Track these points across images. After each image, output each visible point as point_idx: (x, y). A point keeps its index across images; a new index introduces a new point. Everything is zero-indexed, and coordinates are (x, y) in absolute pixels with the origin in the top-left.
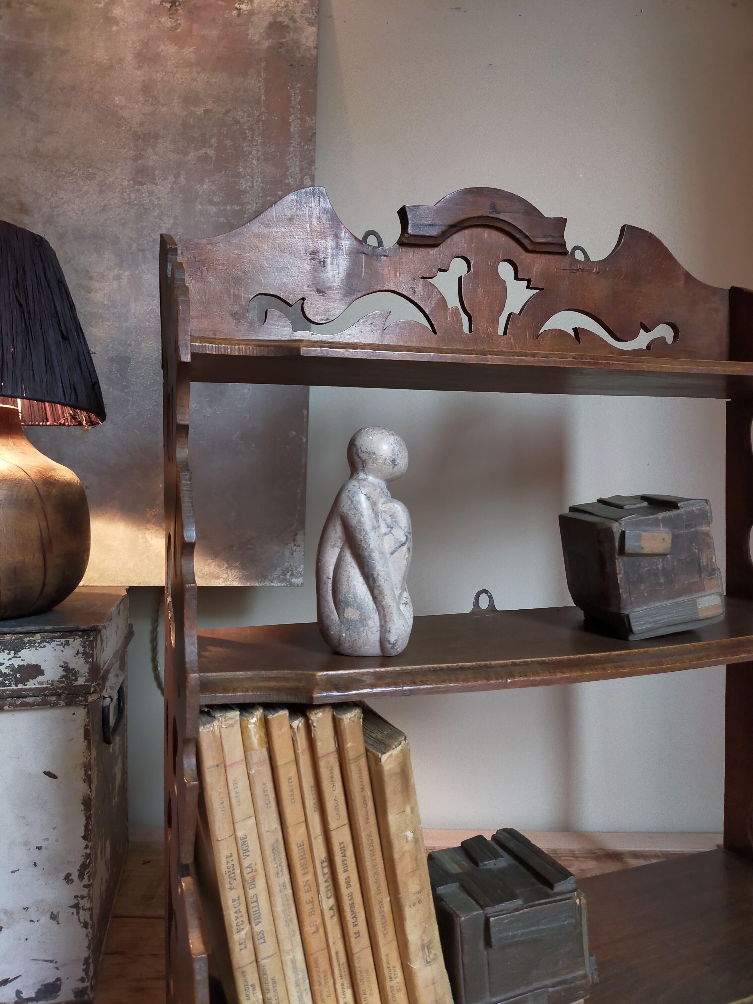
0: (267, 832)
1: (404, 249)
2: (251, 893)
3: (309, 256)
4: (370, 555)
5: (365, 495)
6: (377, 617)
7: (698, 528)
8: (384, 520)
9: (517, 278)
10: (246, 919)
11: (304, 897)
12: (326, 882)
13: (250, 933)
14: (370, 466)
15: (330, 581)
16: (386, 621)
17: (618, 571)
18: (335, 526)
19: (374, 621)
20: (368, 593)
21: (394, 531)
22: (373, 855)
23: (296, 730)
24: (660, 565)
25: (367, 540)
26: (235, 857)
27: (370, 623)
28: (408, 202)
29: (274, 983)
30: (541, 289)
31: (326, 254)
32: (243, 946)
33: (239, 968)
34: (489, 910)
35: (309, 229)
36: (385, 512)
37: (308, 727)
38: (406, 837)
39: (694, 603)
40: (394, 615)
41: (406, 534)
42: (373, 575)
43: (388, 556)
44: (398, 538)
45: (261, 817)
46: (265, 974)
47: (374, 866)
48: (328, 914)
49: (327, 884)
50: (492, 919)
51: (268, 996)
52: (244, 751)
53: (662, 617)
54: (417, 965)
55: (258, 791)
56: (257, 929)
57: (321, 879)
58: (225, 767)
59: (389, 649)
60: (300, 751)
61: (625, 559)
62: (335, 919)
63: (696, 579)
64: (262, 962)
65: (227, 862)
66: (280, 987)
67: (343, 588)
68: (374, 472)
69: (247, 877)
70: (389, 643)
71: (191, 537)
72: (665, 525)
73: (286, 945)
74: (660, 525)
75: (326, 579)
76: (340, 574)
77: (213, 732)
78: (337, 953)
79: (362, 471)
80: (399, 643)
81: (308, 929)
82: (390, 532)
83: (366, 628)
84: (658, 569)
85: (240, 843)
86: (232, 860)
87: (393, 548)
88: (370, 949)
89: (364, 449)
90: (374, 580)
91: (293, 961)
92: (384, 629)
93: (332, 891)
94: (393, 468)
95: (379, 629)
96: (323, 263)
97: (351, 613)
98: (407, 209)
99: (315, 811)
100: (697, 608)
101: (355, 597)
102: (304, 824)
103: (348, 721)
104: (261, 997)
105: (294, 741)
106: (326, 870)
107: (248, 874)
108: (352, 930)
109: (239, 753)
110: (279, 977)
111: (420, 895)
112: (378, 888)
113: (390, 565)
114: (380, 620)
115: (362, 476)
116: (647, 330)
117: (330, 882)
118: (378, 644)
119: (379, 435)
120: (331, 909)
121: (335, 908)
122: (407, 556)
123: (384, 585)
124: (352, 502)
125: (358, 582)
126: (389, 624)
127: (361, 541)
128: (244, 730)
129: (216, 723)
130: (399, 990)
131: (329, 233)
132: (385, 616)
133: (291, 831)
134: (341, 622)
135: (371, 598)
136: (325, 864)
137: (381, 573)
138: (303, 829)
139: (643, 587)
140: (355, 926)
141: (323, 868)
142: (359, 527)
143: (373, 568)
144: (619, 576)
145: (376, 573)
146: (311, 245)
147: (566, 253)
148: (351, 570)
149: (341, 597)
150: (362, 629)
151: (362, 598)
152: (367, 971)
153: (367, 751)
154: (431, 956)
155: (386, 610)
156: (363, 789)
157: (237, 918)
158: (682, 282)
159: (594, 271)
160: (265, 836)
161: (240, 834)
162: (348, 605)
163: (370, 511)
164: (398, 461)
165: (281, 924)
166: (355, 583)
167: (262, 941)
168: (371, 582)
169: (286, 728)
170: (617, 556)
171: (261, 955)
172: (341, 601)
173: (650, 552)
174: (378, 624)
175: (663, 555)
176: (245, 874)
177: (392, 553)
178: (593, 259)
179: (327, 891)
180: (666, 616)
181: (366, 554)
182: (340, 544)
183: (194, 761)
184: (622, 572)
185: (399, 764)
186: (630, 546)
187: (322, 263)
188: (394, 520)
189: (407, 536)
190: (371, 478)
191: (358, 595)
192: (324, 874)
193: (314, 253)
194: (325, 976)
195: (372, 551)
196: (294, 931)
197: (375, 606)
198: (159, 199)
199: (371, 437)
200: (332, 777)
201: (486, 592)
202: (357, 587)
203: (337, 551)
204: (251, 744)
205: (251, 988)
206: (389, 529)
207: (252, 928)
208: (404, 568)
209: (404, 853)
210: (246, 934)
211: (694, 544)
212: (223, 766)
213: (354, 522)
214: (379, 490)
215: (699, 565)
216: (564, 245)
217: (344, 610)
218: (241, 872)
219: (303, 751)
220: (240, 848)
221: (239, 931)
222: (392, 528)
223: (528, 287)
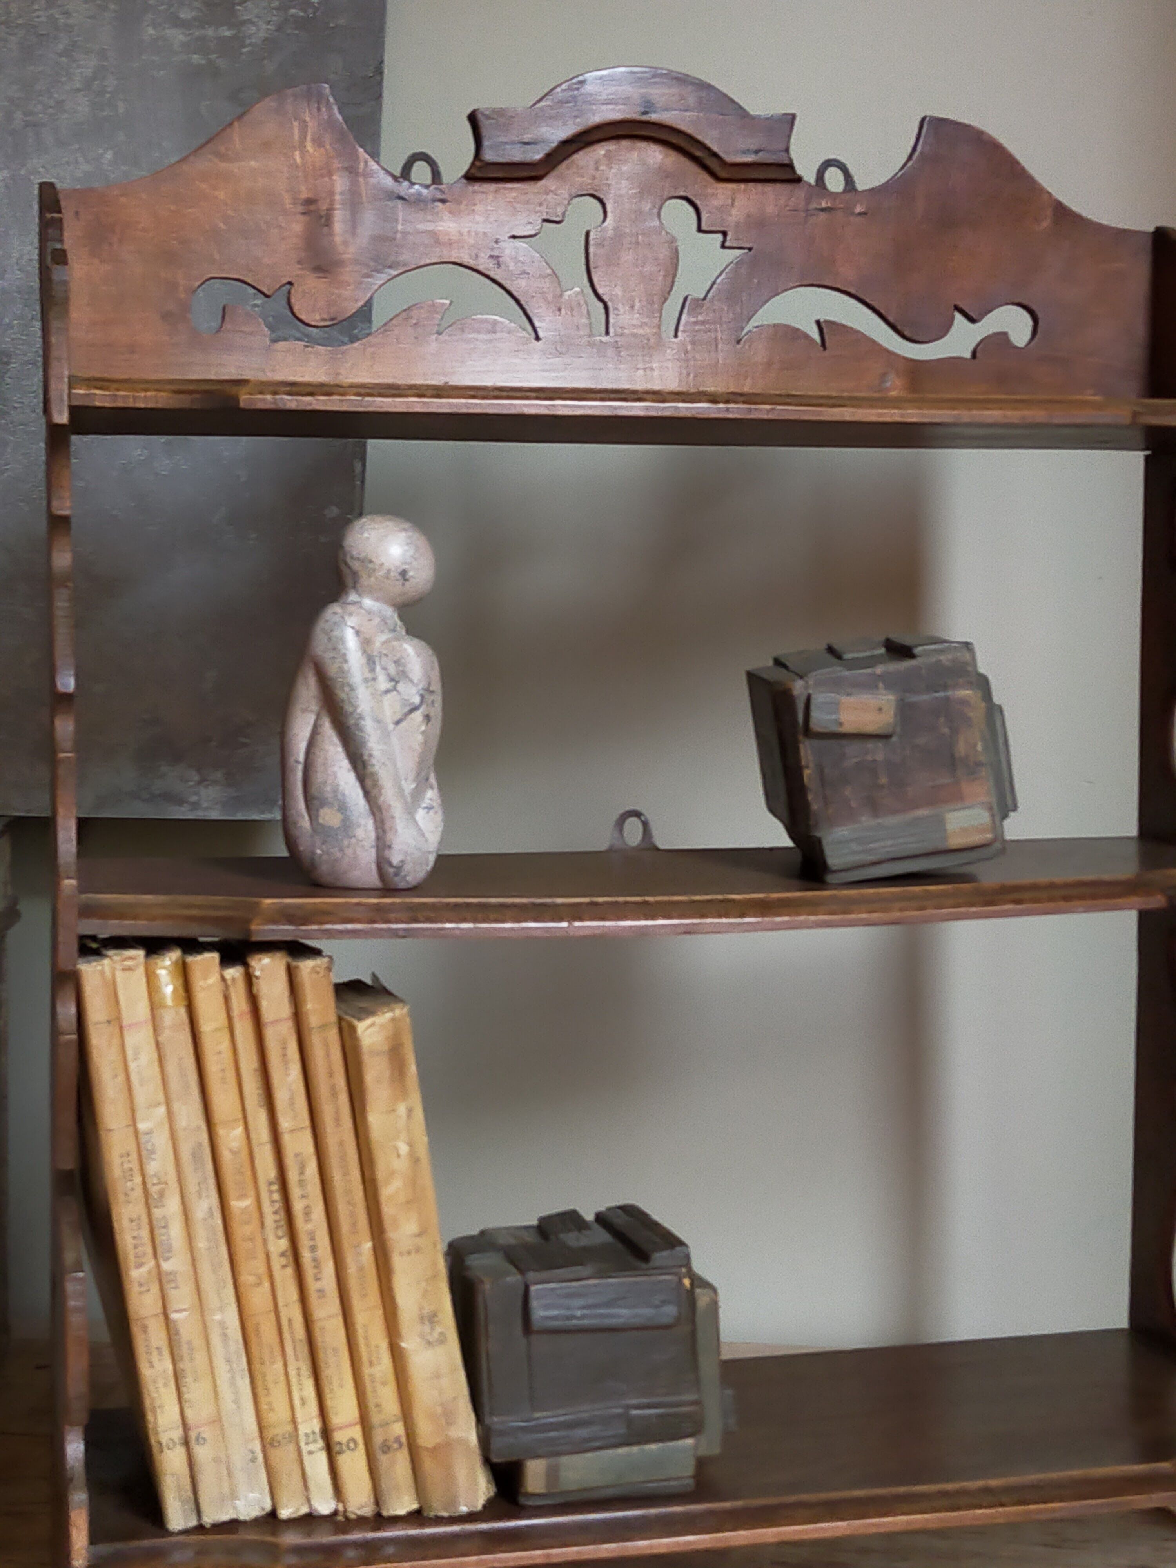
0: (185, 1129)
1: (477, 187)
2: (157, 1213)
3: (301, 209)
4: (357, 725)
5: (353, 628)
6: (370, 824)
7: (950, 693)
8: (384, 669)
9: (700, 230)
10: (149, 1250)
11: (241, 1231)
12: (275, 1213)
13: (154, 1272)
14: (365, 581)
15: (300, 768)
16: (384, 831)
17: (803, 763)
18: (306, 678)
19: (366, 829)
20: (357, 785)
21: (401, 687)
22: (346, 1174)
23: (229, 982)
24: (878, 752)
25: (353, 701)
26: (134, 1156)
27: (360, 833)
28: (482, 104)
29: (191, 1349)
30: (750, 249)
31: (332, 202)
32: (143, 1289)
33: (138, 1319)
34: (531, 1276)
35: (298, 160)
36: (386, 655)
37: (249, 979)
38: (396, 1149)
39: (940, 822)
40: (398, 821)
41: (422, 692)
42: (362, 755)
43: (391, 726)
44: (406, 698)
45: (176, 1106)
46: (177, 1333)
47: (348, 1192)
48: (277, 1263)
49: (277, 1217)
50: (533, 1288)
51: (181, 1365)
52: (152, 1009)
53: (882, 844)
54: (409, 1343)
55: (171, 1068)
56: (166, 1266)
57: (268, 1209)
58: (121, 1028)
59: (391, 875)
60: (235, 1013)
61: (816, 743)
62: (290, 1271)
63: (946, 780)
64: (174, 1316)
65: (122, 1164)
66: (200, 1357)
67: (318, 777)
68: (371, 592)
69: (154, 1190)
70: (390, 864)
71: (67, 685)
72: (888, 687)
73: (212, 1299)
74: (877, 687)
75: (295, 764)
76: (314, 753)
77: (102, 973)
78: (290, 1320)
79: (353, 590)
80: (408, 867)
81: (246, 1278)
82: (395, 689)
83: (353, 840)
84: (874, 761)
85: (143, 1139)
86: (129, 1161)
87: (398, 716)
88: (340, 1319)
89: (354, 553)
90: (364, 765)
91: (222, 1324)
92: (382, 844)
93: (285, 1228)
94: (403, 585)
95: (374, 844)
96: (327, 220)
97: (329, 817)
98: (480, 117)
99: (261, 1106)
100: (945, 830)
101: (335, 790)
102: (241, 1123)
103: (308, 970)
104: (171, 1367)
105: (227, 999)
106: (276, 1196)
107: (154, 1184)
108: (312, 1286)
109: (142, 1010)
110: (199, 1342)
111: (418, 1240)
112: (354, 1225)
113: (394, 740)
114: (376, 828)
115: (353, 597)
116: (972, 320)
117: (282, 1215)
118: (374, 867)
119: (382, 530)
120: (283, 1255)
121: (289, 1253)
122: (423, 728)
123: (380, 771)
124: (330, 639)
125: (340, 767)
126: (390, 836)
127: (343, 701)
128: (151, 979)
129: (106, 962)
130: (384, 1384)
131: (336, 164)
132: (382, 822)
133: (221, 1132)
134: (314, 830)
135: (360, 793)
136: (275, 1187)
137: (376, 753)
138: (239, 1130)
139: (848, 792)
140: (317, 1279)
141: (271, 1192)
142: (341, 680)
143: (363, 744)
144: (807, 773)
145: (366, 753)
146: (303, 188)
147: (799, 180)
148: (331, 748)
149: (314, 791)
150: (346, 842)
151: (347, 792)
152: (335, 1350)
153: (340, 1019)
154: (436, 1335)
155: (384, 812)
156: (331, 1075)
157: (136, 1247)
158: (1045, 224)
159: (858, 209)
160: (181, 1135)
161: (142, 1126)
162: (324, 803)
163: (360, 653)
164: (411, 573)
165: (205, 1267)
166: (336, 769)
167: (173, 1285)
168: (360, 767)
169: (213, 979)
170: (801, 737)
171: (173, 1305)
172: (314, 798)
173: (855, 731)
174: (373, 835)
175: (883, 737)
176: (149, 1186)
177: (398, 723)
178: (861, 185)
179: (277, 1228)
180: (889, 842)
181: (352, 722)
182: (314, 706)
183: (73, 1010)
184: (811, 765)
185: (387, 1038)
186: (820, 719)
187: (323, 220)
188: (401, 668)
189: (422, 696)
190: (368, 602)
191: (341, 788)
192: (273, 1202)
193: (309, 202)
194: (272, 1352)
195: (361, 717)
196: (224, 1281)
197: (367, 807)
198: (67, 13)
199: (366, 535)
200: (284, 1055)
201: (637, 814)
202: (339, 775)
203: (311, 718)
204: (163, 998)
205: (155, 1353)
206: (393, 684)
207: (158, 1266)
208: (418, 748)
209: (392, 1173)
210: (149, 1272)
211: (942, 720)
212: (117, 1021)
213: (332, 670)
214: (377, 620)
215: (952, 756)
216: (790, 166)
217: (318, 811)
218: (144, 1183)
219: (241, 1015)
220: (142, 1146)
221: (139, 1265)
222: (397, 682)
223: (723, 246)
